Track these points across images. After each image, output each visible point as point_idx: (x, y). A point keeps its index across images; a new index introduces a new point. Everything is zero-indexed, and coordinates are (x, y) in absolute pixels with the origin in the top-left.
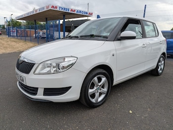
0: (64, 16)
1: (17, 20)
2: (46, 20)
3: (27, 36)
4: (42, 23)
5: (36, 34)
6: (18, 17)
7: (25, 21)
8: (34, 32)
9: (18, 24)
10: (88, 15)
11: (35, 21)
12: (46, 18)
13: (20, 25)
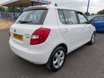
0: (32, 4)
1: (2, 6)
2: (21, 6)
3: (9, 17)
4: (18, 8)
5: (14, 15)
6: (1, 4)
7: (7, 7)
8: (13, 14)
9: (2, 9)
10: (48, 3)
11: (13, 7)
12: (21, 5)
13: (4, 9)
